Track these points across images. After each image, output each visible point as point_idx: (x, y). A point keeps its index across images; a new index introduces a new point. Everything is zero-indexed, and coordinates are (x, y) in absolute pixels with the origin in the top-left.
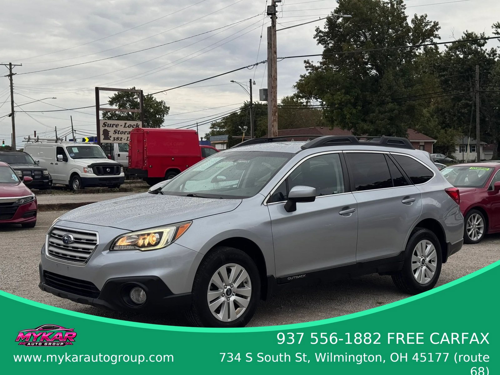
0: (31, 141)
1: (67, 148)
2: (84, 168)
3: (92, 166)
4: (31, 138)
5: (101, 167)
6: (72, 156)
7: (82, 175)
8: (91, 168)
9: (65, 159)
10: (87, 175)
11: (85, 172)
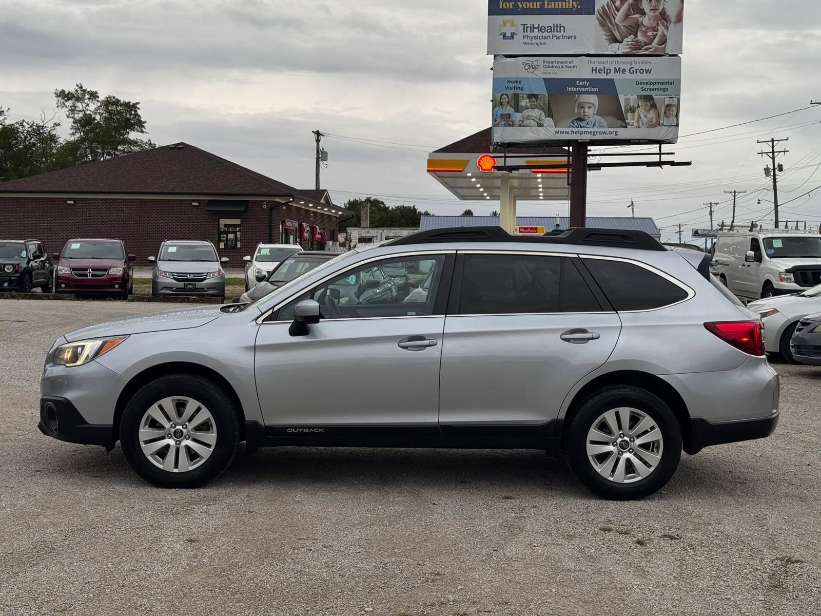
0: (725, 230)
1: (765, 241)
2: (780, 273)
3: (794, 270)
4: (725, 224)
5: (809, 272)
6: (769, 253)
7: (776, 284)
8: (792, 274)
9: (758, 259)
10: (783, 285)
11: (782, 279)
